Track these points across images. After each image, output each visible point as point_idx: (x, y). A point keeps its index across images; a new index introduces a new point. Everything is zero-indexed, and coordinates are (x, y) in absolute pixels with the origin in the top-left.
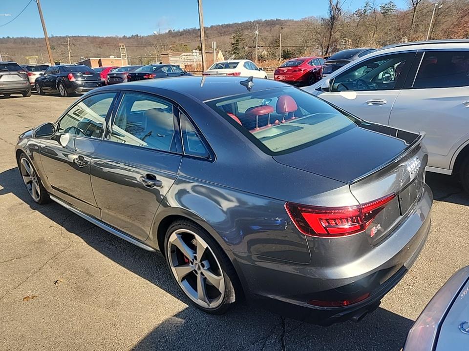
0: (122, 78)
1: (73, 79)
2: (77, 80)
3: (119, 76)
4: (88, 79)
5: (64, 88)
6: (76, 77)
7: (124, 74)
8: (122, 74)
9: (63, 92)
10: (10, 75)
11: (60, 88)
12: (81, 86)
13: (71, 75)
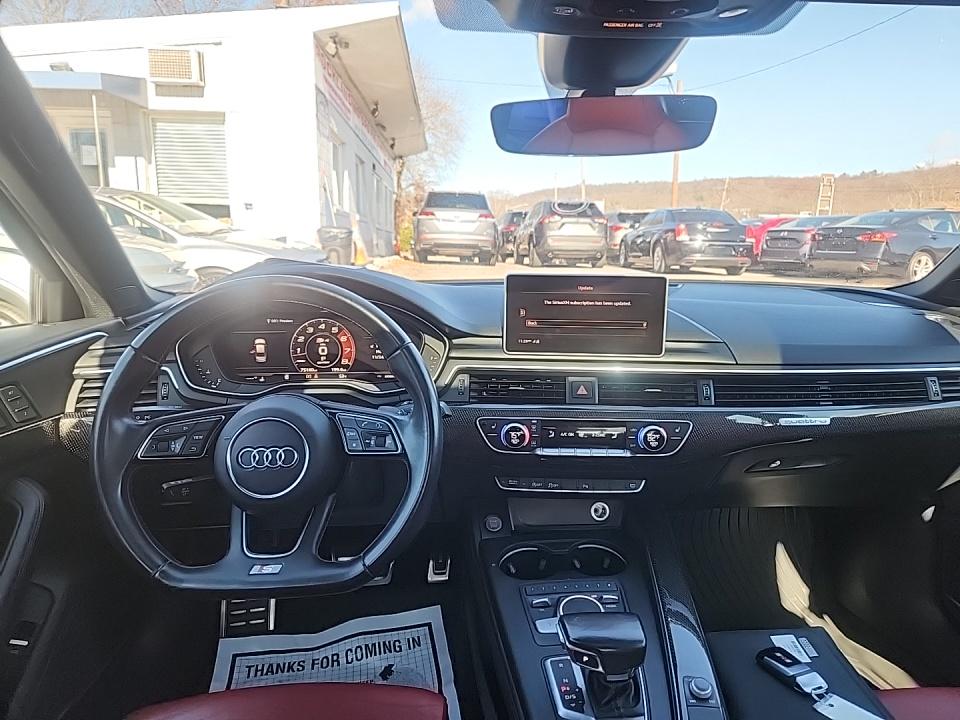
0: (798, 242)
1: (683, 237)
2: (691, 240)
3: (793, 235)
4: (717, 237)
5: (663, 254)
6: (691, 230)
7: (808, 231)
8: (803, 231)
9: (659, 264)
10: (577, 223)
11: (656, 255)
12: (699, 252)
13: (682, 226)
